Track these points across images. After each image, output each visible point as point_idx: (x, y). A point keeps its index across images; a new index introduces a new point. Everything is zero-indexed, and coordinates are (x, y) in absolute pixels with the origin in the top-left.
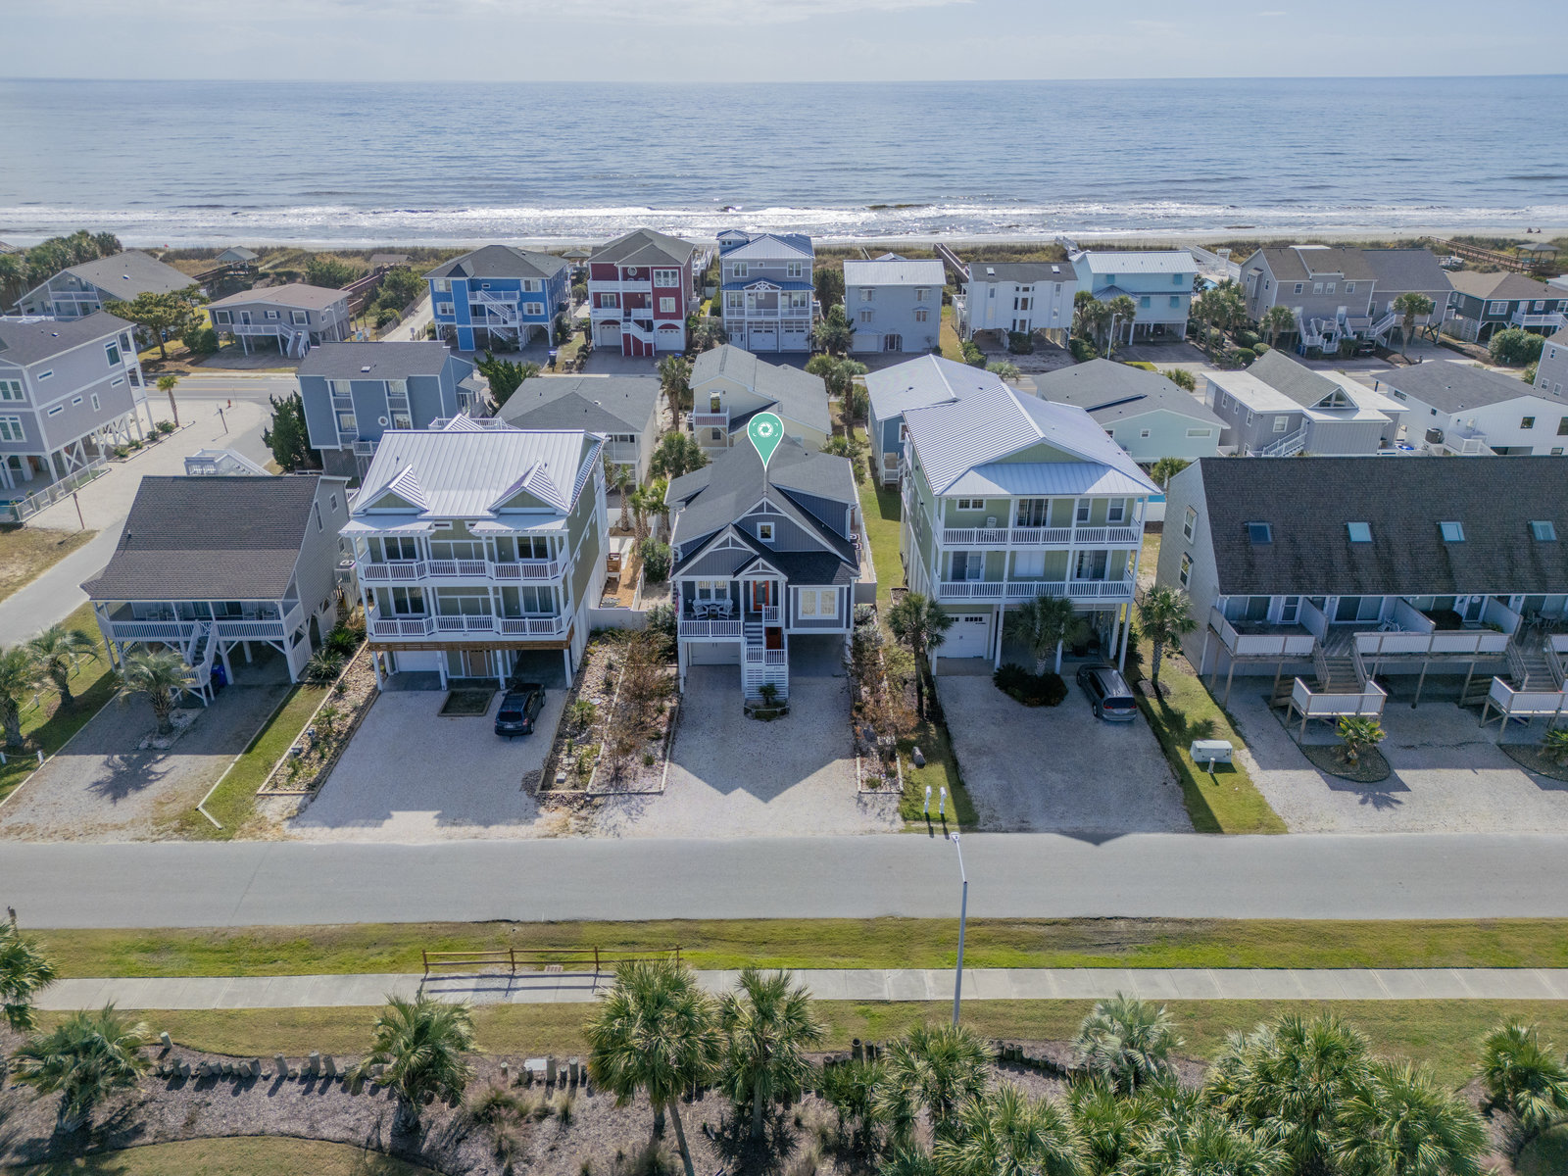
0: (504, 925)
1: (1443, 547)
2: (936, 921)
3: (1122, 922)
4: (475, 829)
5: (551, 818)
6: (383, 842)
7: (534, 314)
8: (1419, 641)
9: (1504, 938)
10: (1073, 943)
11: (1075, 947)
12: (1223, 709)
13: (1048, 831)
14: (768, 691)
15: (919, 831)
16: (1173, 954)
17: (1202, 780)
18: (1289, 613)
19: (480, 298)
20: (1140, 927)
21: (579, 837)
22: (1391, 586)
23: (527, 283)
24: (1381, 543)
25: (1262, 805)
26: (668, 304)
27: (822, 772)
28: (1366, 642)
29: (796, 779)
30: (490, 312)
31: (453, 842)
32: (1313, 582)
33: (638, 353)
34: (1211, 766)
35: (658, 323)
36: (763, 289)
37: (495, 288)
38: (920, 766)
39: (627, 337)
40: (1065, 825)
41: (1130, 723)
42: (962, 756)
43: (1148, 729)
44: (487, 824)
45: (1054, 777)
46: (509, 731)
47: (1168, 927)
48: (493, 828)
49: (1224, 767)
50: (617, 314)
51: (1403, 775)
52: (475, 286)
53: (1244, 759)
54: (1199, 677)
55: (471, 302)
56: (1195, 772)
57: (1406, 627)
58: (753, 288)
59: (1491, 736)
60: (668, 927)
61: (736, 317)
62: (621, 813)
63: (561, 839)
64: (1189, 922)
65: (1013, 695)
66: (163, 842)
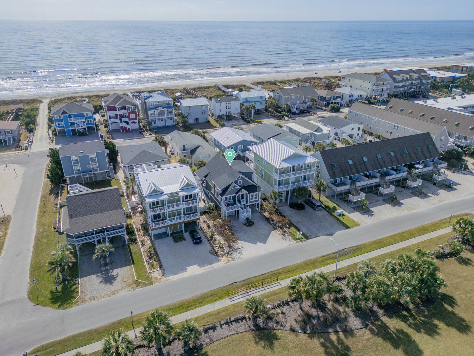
0: (235, 284)
1: (364, 163)
2: (316, 258)
3: (346, 249)
4: (209, 266)
5: (224, 259)
6: (191, 275)
7: (90, 123)
8: (366, 182)
9: (404, 235)
10: (341, 256)
11: (342, 256)
12: (335, 203)
13: (322, 235)
14: (247, 219)
15: (299, 242)
16: (358, 252)
17: (340, 218)
18: (341, 181)
19: (72, 120)
20: (350, 249)
21: (233, 261)
22: (358, 172)
23: (87, 114)
24: (354, 164)
25: (353, 221)
26: (133, 116)
27: (271, 234)
28: (358, 184)
29: (268, 238)
30: (76, 124)
31: (207, 270)
32: (346, 174)
33: (126, 131)
34: (341, 215)
35: (130, 122)
36: (160, 109)
37: (76, 116)
38: (289, 228)
39: (122, 127)
40: (324, 233)
41: (320, 210)
42: (295, 224)
43: (324, 210)
44: (211, 264)
45: (315, 224)
46: (198, 242)
47: (354, 248)
48: (213, 265)
49: (343, 215)
50: (118, 120)
51: (371, 209)
52: (70, 117)
53: (345, 213)
54: (326, 197)
55: (70, 121)
56: (338, 217)
57: (362, 180)
58: (157, 109)
59: (381, 198)
60: (268, 274)
61: (153, 118)
62: (238, 254)
63: (230, 263)
64: (356, 246)
65: (296, 209)
66: (136, 290)
